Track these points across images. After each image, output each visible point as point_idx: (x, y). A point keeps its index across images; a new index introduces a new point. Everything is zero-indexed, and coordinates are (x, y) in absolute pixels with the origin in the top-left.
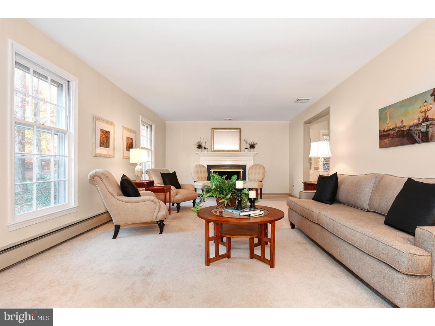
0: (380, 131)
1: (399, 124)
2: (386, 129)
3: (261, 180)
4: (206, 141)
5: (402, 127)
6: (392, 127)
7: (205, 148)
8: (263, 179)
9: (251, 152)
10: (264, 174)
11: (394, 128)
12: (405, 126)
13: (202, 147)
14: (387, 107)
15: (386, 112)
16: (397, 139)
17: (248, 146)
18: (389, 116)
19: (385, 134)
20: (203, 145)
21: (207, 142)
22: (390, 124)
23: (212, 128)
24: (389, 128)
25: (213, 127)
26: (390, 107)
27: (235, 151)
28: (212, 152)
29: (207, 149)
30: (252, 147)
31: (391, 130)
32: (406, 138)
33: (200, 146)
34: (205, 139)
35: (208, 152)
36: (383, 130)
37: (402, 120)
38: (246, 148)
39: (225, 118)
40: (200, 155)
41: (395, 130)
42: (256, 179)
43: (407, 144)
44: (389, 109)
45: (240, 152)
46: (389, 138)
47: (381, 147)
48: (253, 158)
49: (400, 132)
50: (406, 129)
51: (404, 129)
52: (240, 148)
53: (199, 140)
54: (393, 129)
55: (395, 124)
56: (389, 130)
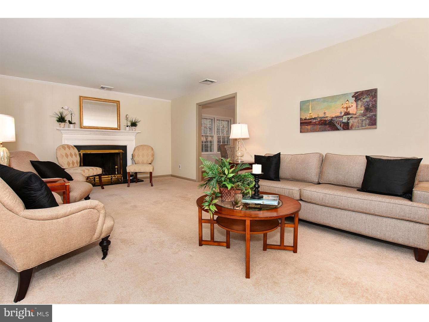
0: (301, 119)
1: (322, 115)
2: (308, 118)
3: (150, 163)
4: (73, 112)
5: (325, 118)
6: (314, 117)
7: (70, 123)
8: (152, 161)
9: (132, 130)
10: (153, 155)
11: (317, 118)
12: (327, 117)
13: (66, 120)
14: (309, 100)
15: (308, 104)
16: (319, 126)
17: (129, 124)
18: (312, 108)
19: (307, 122)
20: (68, 118)
21: (73, 115)
22: (312, 114)
23: (80, 97)
24: (311, 117)
25: (81, 95)
26: (313, 100)
27: (113, 129)
28: (81, 128)
29: (74, 123)
30: (134, 124)
31: (313, 119)
32: (328, 126)
33: (61, 119)
34: (69, 110)
35: (74, 128)
36: (305, 118)
37: (325, 112)
38: (127, 126)
39: (103, 86)
40: (62, 131)
41: (318, 119)
42: (145, 162)
43: (329, 130)
44: (311, 102)
45: (119, 130)
46: (310, 125)
47: (301, 132)
48: (134, 137)
49: (323, 121)
50: (329, 119)
51: (326, 119)
52: (119, 125)
53: (61, 110)
54: (315, 119)
55: (318, 115)
56: (311, 119)
